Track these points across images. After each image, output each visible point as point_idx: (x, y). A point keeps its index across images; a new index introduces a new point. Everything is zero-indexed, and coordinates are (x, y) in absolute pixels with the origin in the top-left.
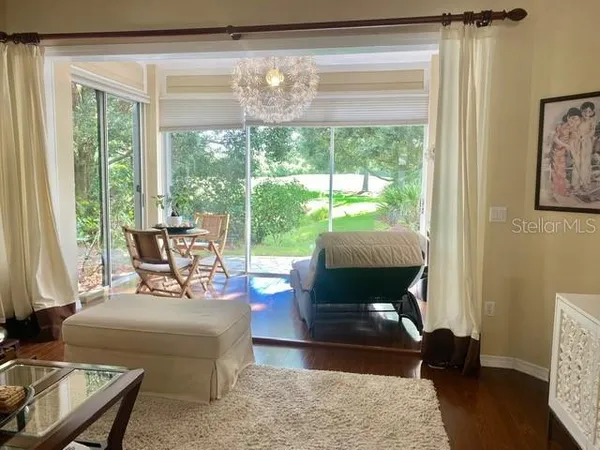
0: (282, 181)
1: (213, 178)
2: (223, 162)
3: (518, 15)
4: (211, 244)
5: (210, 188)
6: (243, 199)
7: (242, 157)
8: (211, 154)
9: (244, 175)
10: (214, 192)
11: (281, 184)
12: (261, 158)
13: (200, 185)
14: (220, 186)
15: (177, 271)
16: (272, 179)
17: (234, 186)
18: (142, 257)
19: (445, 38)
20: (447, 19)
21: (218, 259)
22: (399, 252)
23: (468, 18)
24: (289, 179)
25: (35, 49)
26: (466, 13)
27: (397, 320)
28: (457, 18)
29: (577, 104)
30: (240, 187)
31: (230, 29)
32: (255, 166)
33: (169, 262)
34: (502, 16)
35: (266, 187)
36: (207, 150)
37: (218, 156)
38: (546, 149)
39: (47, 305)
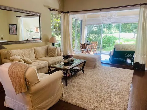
0: (110, 35)
1: (94, 35)
2: (96, 31)
4: (94, 47)
5: (93, 37)
6: (100, 39)
7: (101, 30)
8: (94, 29)
9: (101, 34)
10: (94, 38)
11: (109, 36)
12: (105, 30)
13: (91, 36)
14: (95, 36)
15: (88, 51)
16: (107, 35)
17: (99, 36)
18: (83, 48)
19: (140, 8)
20: (141, 5)
21: (95, 50)
22: (130, 48)
24: (111, 35)
25: (69, 14)
26: (145, 3)
27: (131, 62)
28: (143, 4)
30: (100, 36)
31: (100, 9)
32: (104, 32)
33: (87, 49)
35: (106, 36)
36: (93, 28)
37: (95, 30)
39: (69, 55)
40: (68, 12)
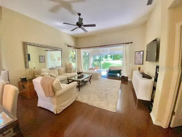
0: (107, 62)
1: (97, 62)
3: (132, 43)
7: (101, 59)
9: (101, 61)
13: (95, 63)
20: (123, 44)
23: (126, 43)
27: (119, 76)
29: (139, 52)
30: (101, 63)
31: (100, 46)
32: (103, 60)
34: (130, 43)
36: (96, 57)
37: (98, 59)
38: (136, 57)
39: (81, 72)
40: (80, 48)
